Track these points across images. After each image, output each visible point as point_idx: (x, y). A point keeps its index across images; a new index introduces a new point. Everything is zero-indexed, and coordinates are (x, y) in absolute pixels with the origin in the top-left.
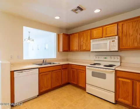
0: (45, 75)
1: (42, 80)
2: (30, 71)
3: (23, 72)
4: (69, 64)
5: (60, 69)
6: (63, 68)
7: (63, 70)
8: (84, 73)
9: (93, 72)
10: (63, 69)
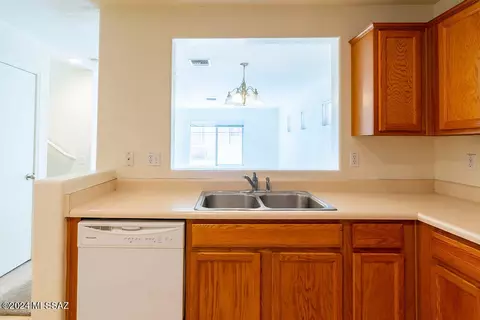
0: (225, 262)
1: (206, 285)
2: (141, 228)
3: (114, 231)
4: (418, 222)
5: (335, 249)
6: (359, 242)
7: (356, 257)
10: (357, 250)
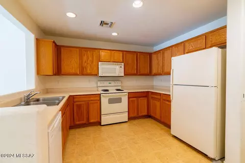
8: (97, 103)
9: (109, 99)
